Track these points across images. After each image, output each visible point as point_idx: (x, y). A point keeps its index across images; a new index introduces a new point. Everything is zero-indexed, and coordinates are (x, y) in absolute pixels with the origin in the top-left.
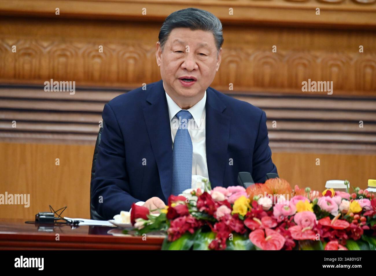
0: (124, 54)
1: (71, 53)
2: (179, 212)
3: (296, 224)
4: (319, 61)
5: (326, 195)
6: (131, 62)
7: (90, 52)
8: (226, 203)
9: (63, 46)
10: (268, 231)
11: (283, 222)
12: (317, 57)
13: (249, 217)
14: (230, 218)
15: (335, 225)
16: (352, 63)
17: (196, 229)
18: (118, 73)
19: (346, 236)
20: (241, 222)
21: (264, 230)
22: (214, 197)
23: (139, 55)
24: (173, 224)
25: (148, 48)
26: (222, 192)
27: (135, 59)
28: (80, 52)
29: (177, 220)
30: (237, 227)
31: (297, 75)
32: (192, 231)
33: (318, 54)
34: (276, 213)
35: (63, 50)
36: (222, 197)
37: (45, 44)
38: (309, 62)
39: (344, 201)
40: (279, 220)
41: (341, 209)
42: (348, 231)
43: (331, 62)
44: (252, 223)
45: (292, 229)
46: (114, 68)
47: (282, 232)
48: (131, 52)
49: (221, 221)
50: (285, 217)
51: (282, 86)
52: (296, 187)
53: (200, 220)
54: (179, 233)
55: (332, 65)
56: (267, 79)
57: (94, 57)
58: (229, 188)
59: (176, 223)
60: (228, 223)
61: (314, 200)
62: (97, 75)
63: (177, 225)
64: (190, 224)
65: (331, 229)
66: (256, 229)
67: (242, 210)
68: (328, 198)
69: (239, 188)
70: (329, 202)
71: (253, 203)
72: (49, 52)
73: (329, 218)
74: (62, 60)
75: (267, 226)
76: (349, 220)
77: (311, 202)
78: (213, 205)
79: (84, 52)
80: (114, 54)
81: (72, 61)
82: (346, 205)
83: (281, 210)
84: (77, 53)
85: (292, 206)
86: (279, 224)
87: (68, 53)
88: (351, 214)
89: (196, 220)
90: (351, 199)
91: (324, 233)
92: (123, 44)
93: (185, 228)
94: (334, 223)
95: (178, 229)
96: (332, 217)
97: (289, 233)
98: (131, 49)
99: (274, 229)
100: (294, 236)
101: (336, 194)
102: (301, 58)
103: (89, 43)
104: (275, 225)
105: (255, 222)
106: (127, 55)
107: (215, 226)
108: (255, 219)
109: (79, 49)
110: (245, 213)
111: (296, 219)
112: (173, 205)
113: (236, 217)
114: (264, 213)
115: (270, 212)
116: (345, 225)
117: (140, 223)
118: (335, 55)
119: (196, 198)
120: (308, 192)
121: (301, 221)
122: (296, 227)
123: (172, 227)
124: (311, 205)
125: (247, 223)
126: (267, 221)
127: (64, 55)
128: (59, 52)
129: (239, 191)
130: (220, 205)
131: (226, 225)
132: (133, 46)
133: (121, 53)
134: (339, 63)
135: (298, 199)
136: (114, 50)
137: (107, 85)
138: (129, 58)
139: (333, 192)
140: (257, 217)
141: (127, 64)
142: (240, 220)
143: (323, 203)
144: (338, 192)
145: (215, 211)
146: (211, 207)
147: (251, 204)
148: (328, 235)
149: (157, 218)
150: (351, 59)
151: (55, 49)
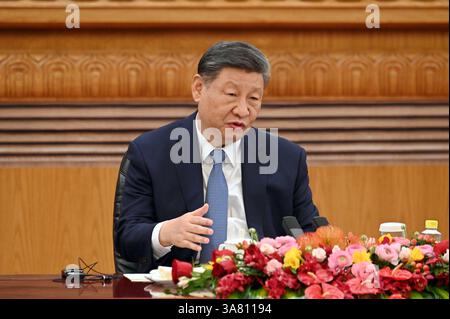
0: (125, 65)
1: (67, 67)
2: (226, 268)
3: (354, 277)
4: (339, 64)
5: (383, 243)
6: (133, 73)
7: (88, 65)
8: (275, 256)
9: (58, 59)
10: (325, 285)
11: (340, 274)
12: (336, 61)
13: (302, 270)
14: (282, 273)
15: (396, 276)
16: (375, 65)
17: (245, 287)
18: (119, 86)
19: (409, 288)
20: (295, 276)
21: (320, 285)
22: (262, 250)
23: (141, 65)
24: (221, 283)
25: (151, 57)
26: (271, 244)
27: (137, 70)
28: (77, 65)
29: (225, 278)
30: (290, 283)
31: (315, 82)
32: (241, 289)
33: (337, 56)
34: (331, 264)
35: (58, 63)
36: (272, 250)
37: (38, 58)
38: (328, 65)
39: (404, 248)
40: (336, 273)
41: (402, 257)
42: (411, 282)
43: (352, 65)
44: (306, 277)
45: (350, 282)
46: (115, 81)
47: (340, 287)
48: (133, 63)
49: (272, 276)
50: (341, 268)
51: (299, 94)
52: (350, 234)
53: (250, 276)
54: (227, 291)
55: (354, 69)
56: (282, 86)
57: (92, 70)
58: (278, 238)
59: (224, 282)
60: (280, 279)
61: (371, 248)
62: (95, 89)
63: (225, 283)
64: (239, 281)
65: (392, 280)
66: (311, 284)
67: (294, 263)
68: (386, 245)
69: (288, 238)
70: (388, 251)
71: (305, 255)
72: (43, 66)
73: (388, 268)
74: (58, 74)
75: (322, 280)
76: (411, 269)
77: (368, 251)
78: (263, 258)
79: (81, 65)
80: (114, 66)
81: (68, 75)
82: (406, 252)
83: (336, 262)
84: (73, 68)
85: (349, 257)
86: (336, 277)
87: (64, 67)
88: (413, 263)
89: (245, 277)
90: (412, 246)
91: (385, 285)
92: (124, 55)
93: (234, 285)
94: (396, 273)
95: (227, 287)
96: (392, 267)
97: (347, 287)
98: (133, 59)
99: (330, 283)
100: (353, 290)
101: (393, 241)
102: (319, 62)
103: (86, 54)
104: (331, 279)
105: (309, 276)
106: (129, 66)
107: (266, 283)
108: (309, 273)
109: (75, 61)
110: (297, 266)
111: (354, 271)
112: (218, 260)
113: (288, 271)
114: (318, 265)
115: (324, 264)
116: (407, 275)
117: (183, 281)
118: (356, 58)
119: (243, 252)
120: (364, 239)
121: (358, 273)
122: (354, 280)
123: (220, 286)
124: (369, 255)
125: (301, 278)
126: (322, 275)
127: (60, 70)
128: (53, 66)
129: (288, 242)
130: (270, 259)
131: (279, 282)
132: (135, 56)
133: (122, 65)
134: (361, 66)
135: (355, 248)
136: (113, 61)
137: (108, 100)
138: (131, 69)
139: (391, 238)
140: (311, 271)
141: (129, 76)
142: (292, 274)
143: (381, 251)
144: (396, 238)
145: (265, 265)
146: (260, 261)
147: (303, 256)
148: (390, 287)
149: (202, 275)
150: (374, 61)
151: (48, 63)
